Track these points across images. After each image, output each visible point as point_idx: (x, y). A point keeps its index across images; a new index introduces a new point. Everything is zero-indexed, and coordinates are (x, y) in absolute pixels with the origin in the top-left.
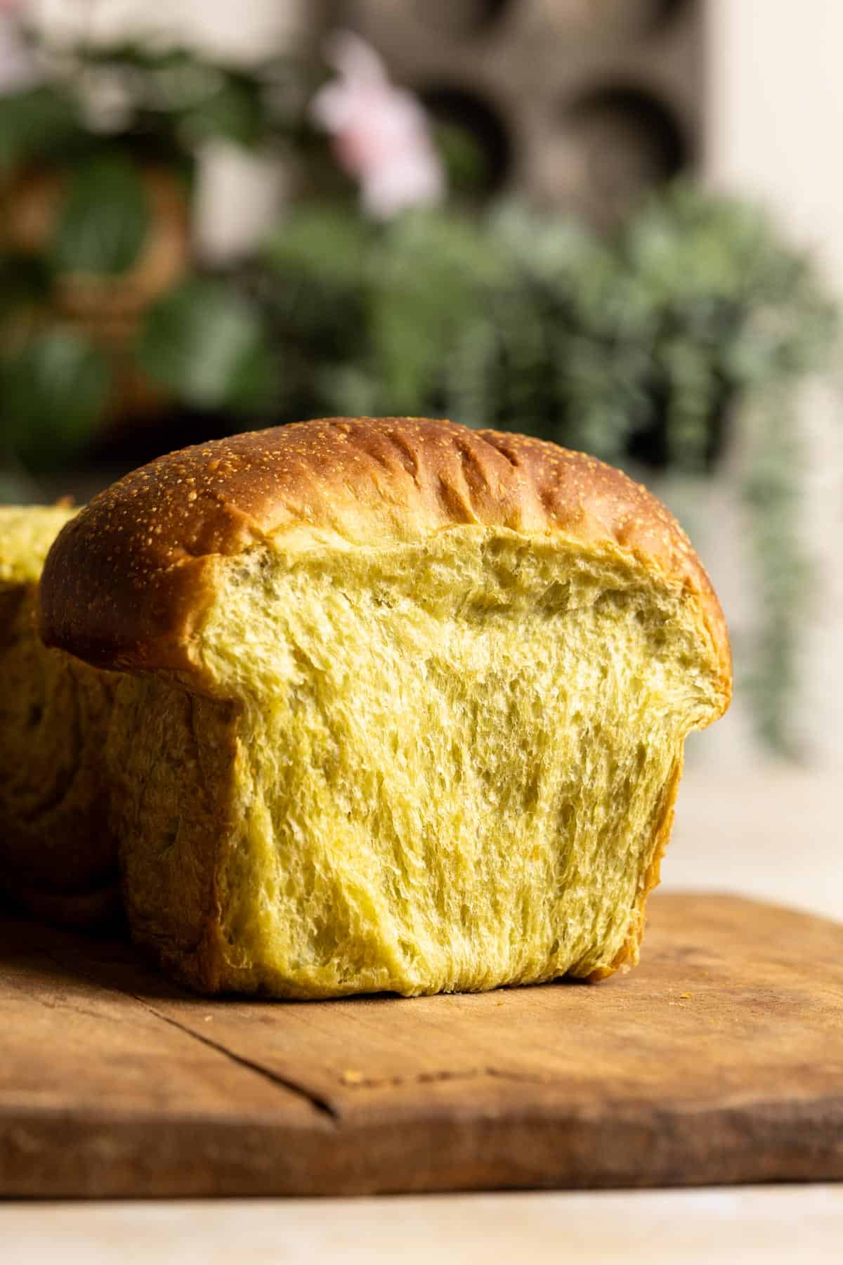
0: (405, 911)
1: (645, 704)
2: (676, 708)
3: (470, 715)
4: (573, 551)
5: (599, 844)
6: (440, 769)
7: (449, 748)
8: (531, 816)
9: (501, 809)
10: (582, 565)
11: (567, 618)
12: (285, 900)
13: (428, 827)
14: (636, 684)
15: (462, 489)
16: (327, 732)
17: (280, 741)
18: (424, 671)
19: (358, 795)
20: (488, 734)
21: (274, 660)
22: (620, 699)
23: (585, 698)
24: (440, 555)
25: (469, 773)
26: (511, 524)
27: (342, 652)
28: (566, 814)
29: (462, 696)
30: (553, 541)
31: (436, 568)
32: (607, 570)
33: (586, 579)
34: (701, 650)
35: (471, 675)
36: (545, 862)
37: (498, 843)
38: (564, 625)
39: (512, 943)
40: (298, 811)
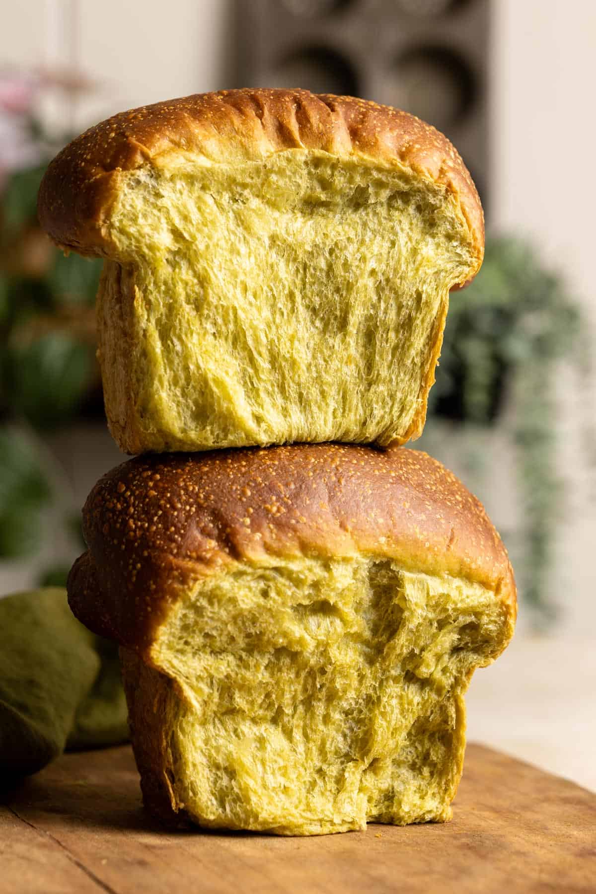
0: (258, 395)
1: (420, 265)
2: (442, 267)
3: (301, 271)
4: (369, 165)
5: (393, 356)
6: (280, 305)
7: (286, 292)
8: (345, 335)
9: (324, 331)
10: (375, 175)
11: (369, 210)
12: (173, 388)
13: (271, 342)
14: (414, 252)
15: (294, 126)
16: (196, 281)
17: (163, 288)
18: (267, 242)
19: (220, 321)
20: (314, 283)
21: (156, 236)
22: (403, 259)
23: (379, 261)
24: (276, 169)
25: (301, 309)
26: (325, 148)
27: (206, 230)
28: (369, 336)
29: (295, 260)
30: (355, 159)
31: (274, 178)
32: (394, 177)
33: (380, 185)
34: (459, 229)
35: (301, 245)
36: (357, 366)
37: (322, 352)
38: (367, 214)
39: (335, 417)
40: (177, 331)
